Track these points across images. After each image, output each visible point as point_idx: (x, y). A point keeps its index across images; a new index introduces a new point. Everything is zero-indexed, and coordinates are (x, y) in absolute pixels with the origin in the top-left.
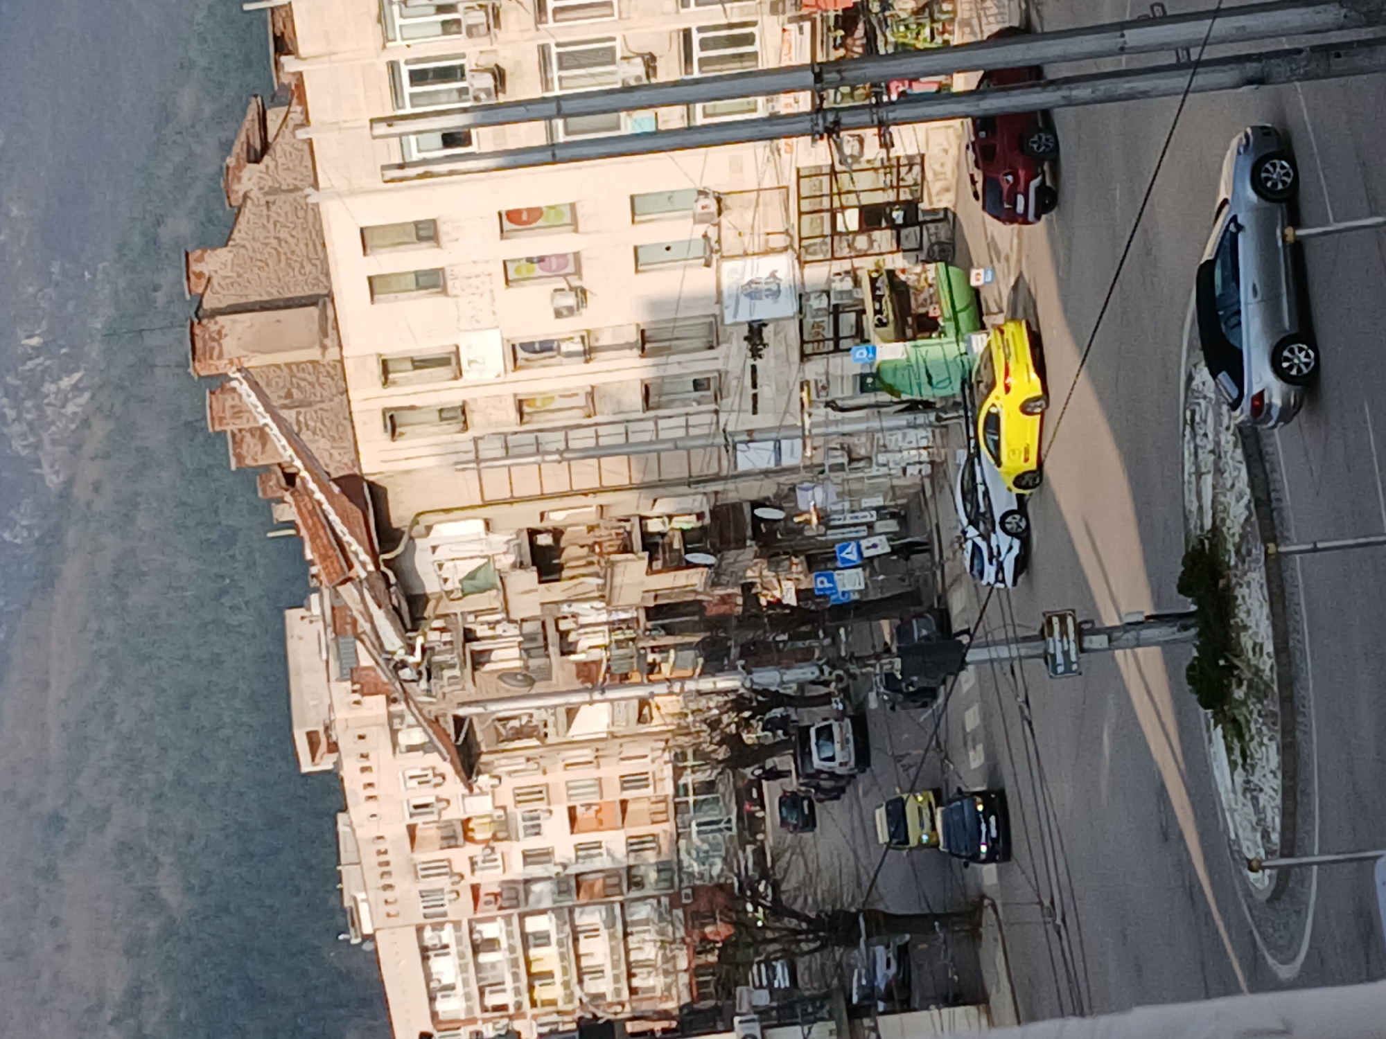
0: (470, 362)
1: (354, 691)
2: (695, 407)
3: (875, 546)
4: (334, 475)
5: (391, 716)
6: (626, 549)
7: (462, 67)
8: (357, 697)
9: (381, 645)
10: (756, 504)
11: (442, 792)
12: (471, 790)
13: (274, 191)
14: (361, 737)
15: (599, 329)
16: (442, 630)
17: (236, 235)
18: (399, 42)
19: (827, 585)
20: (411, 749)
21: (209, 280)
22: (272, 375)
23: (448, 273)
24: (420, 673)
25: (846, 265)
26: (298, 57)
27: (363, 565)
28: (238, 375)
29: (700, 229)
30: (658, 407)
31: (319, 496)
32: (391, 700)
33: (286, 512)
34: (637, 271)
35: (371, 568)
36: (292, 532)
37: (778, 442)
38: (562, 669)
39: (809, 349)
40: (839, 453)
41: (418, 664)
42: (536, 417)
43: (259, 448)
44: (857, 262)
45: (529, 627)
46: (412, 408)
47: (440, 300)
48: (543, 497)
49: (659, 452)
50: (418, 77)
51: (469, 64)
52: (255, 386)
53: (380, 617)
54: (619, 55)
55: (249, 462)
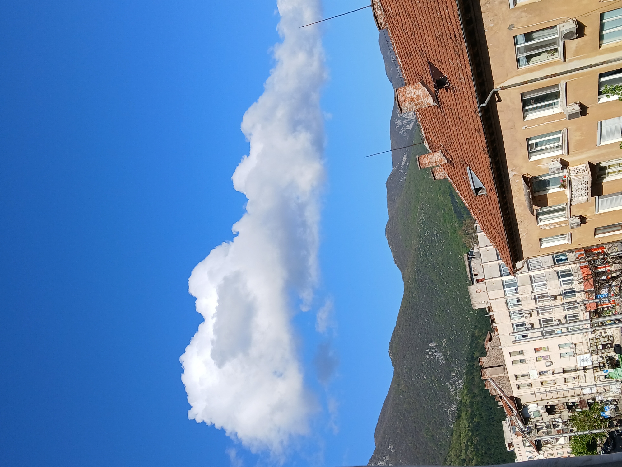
0: (531, 375)
1: (516, 436)
2: (575, 382)
3: (612, 407)
4: (509, 396)
5: (523, 440)
6: (564, 409)
7: (525, 324)
8: (517, 437)
9: (520, 427)
10: (588, 400)
11: (534, 454)
12: (539, 454)
13: (493, 347)
14: (518, 444)
15: (555, 369)
16: (531, 424)
17: (487, 354)
18: (513, 320)
19: (603, 414)
20: (527, 446)
21: (483, 362)
22: (496, 379)
23: (526, 360)
24: (528, 432)
25: (601, 355)
26: (496, 324)
27: (515, 412)
28: (490, 379)
29: (572, 350)
30: (567, 382)
31: (506, 400)
32: (523, 437)
33: (500, 403)
34: (561, 358)
35: (517, 413)
36: (502, 407)
37: (591, 388)
38: (554, 431)
39: (595, 371)
40: (603, 390)
41: (527, 431)
42: (545, 385)
43: (495, 392)
44: (603, 355)
45: (547, 423)
46: (522, 384)
47: (525, 364)
48: (548, 399)
49: (568, 390)
50: (517, 326)
51: (526, 323)
52: (493, 381)
53: (519, 422)
54: (553, 320)
55: (493, 394)
